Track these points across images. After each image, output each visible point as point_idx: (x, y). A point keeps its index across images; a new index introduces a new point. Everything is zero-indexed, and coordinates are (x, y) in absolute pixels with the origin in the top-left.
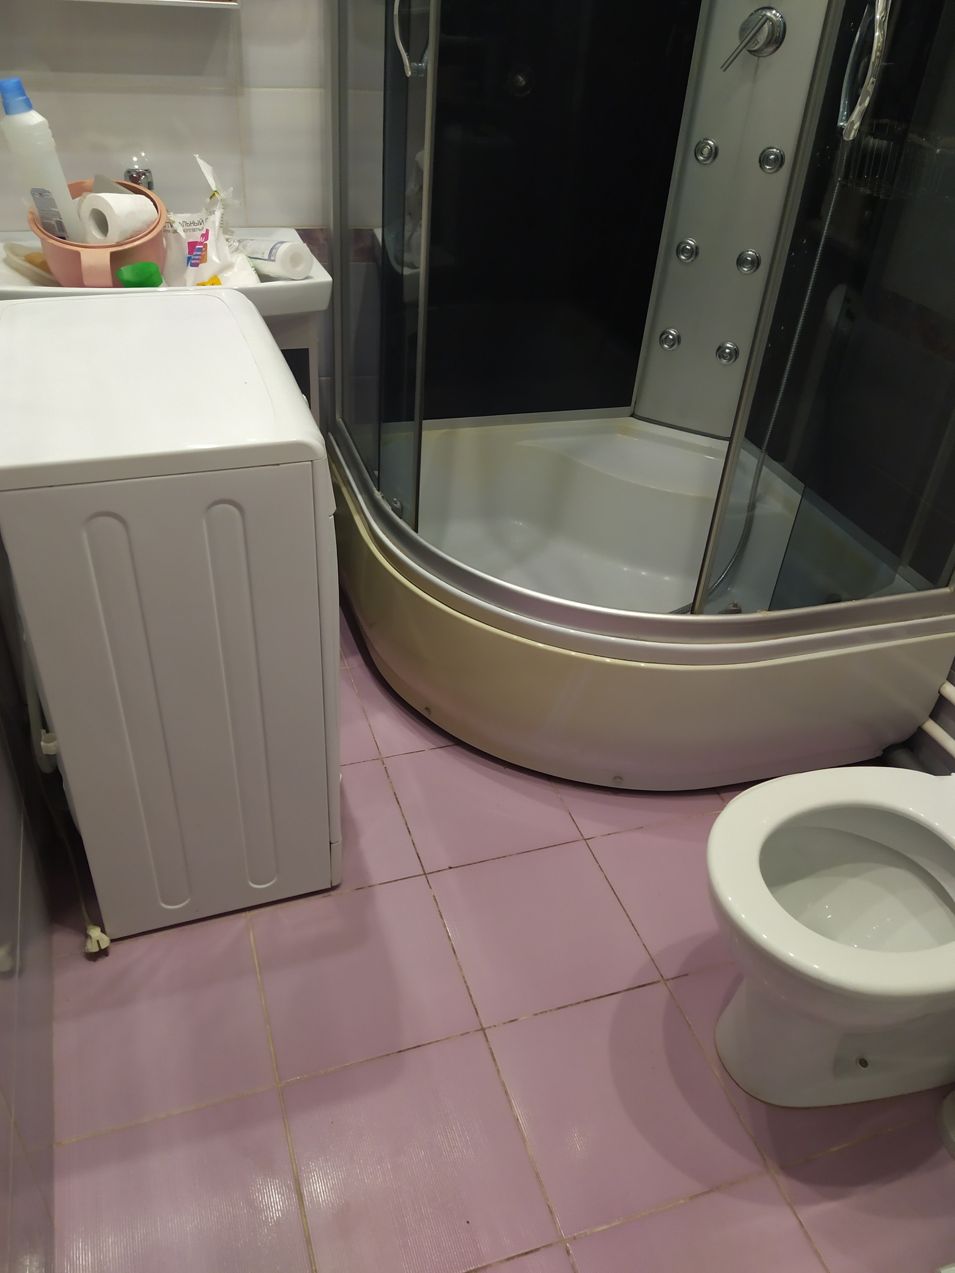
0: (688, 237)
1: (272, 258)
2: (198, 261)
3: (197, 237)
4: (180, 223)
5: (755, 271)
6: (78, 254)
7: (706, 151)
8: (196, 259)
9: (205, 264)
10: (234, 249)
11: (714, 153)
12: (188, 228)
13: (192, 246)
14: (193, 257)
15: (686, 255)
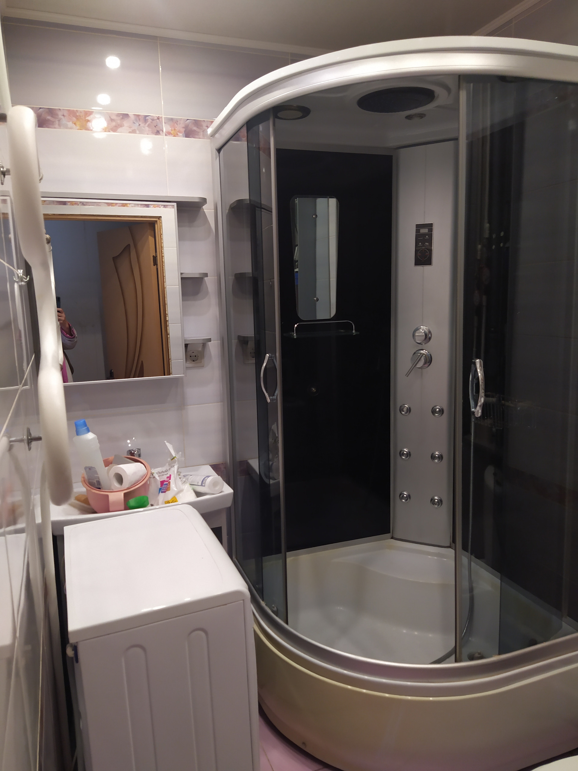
0: (404, 448)
1: (203, 485)
2: (165, 490)
3: (164, 478)
4: (156, 473)
5: (441, 461)
6: (108, 496)
7: (405, 409)
8: (164, 489)
9: (169, 491)
10: (183, 482)
11: (409, 410)
12: (160, 474)
13: (162, 483)
14: (162, 488)
15: (405, 456)
